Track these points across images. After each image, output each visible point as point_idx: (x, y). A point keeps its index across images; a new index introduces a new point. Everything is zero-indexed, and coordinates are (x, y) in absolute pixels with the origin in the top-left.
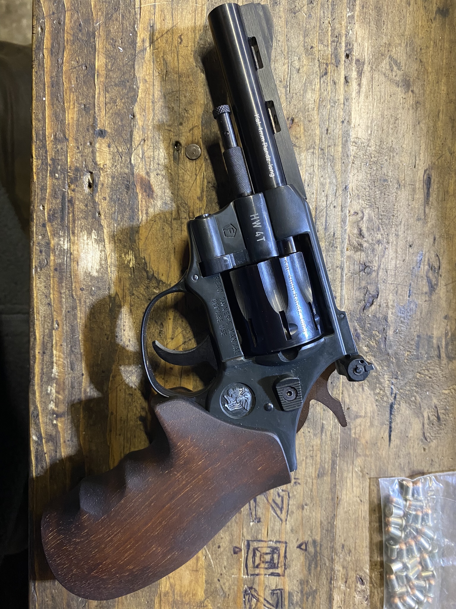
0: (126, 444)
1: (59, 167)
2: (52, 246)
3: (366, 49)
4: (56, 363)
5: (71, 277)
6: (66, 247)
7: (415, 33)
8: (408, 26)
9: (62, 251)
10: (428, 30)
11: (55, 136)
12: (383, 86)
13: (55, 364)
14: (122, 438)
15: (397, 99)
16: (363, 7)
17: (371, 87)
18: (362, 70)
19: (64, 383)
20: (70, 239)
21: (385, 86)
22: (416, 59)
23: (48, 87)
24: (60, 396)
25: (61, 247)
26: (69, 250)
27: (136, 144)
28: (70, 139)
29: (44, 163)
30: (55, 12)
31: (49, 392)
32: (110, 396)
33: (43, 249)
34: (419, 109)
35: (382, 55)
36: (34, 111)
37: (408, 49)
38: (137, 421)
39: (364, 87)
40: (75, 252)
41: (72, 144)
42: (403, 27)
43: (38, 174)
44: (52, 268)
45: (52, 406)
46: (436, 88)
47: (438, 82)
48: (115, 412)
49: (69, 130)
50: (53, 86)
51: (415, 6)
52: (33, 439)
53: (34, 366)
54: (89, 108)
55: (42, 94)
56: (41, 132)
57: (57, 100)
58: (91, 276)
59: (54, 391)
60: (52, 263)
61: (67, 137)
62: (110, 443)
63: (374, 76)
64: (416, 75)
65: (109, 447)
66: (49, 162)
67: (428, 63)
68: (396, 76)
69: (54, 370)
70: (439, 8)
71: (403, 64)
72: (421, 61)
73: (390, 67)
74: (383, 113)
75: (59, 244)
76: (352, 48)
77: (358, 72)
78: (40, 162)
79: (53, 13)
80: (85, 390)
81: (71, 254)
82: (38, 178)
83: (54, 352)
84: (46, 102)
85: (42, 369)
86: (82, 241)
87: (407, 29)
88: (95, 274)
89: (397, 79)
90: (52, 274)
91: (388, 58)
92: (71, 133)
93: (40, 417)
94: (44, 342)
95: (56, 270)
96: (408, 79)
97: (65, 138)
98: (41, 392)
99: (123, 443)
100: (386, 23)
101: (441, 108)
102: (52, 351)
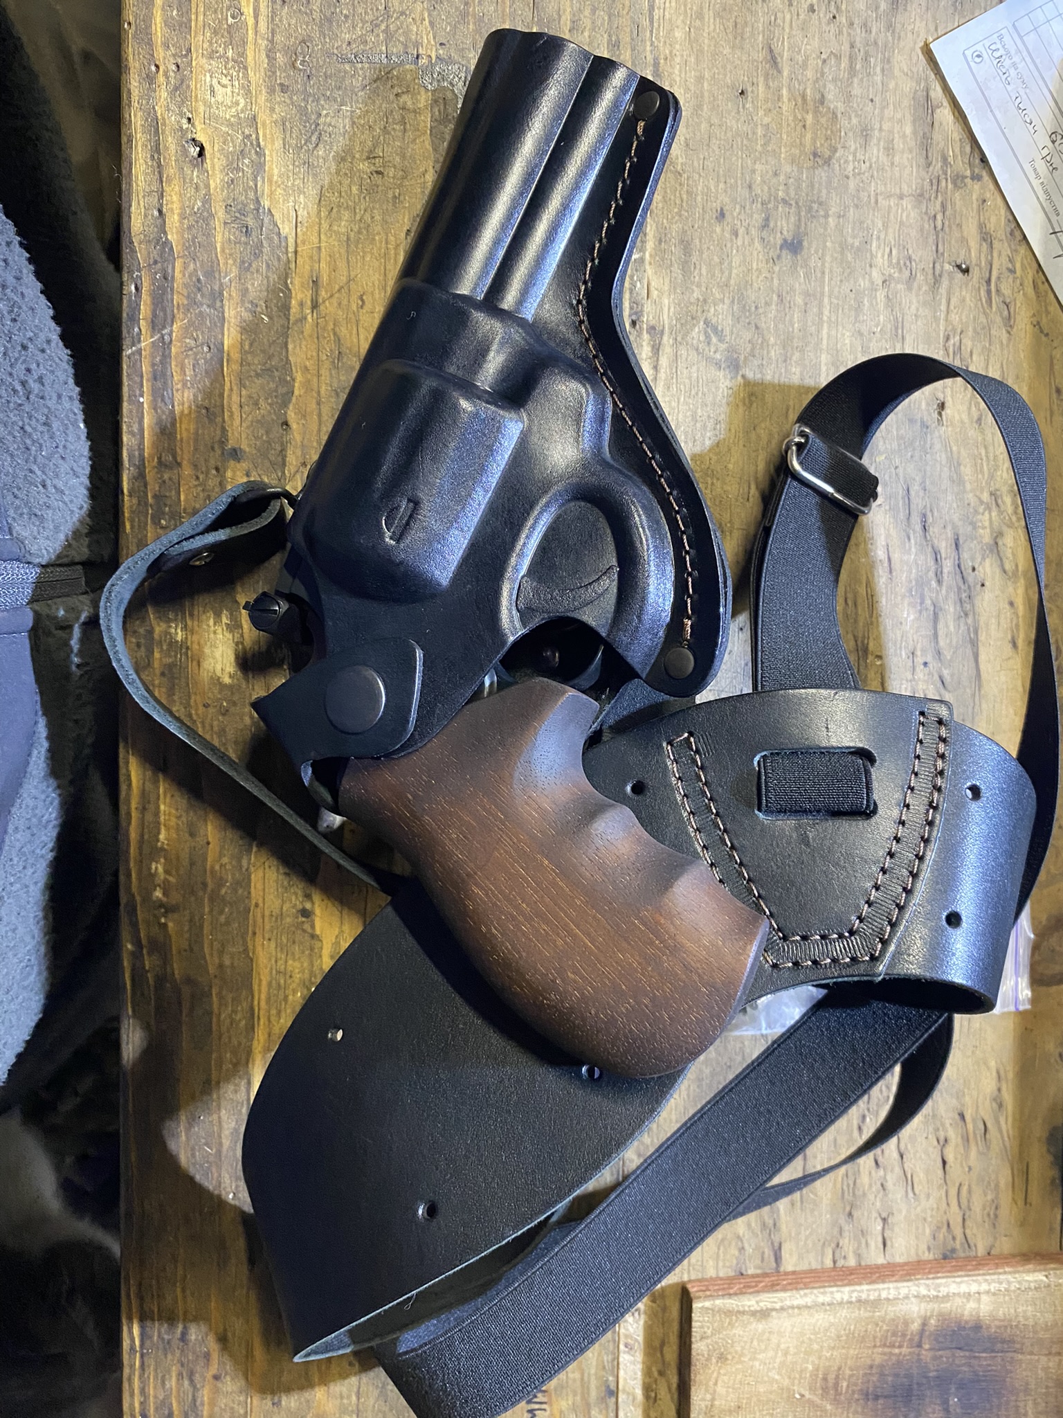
0: (279, 954)
1: (167, 509)
2: (156, 636)
3: (666, 309)
4: (165, 825)
5: (188, 685)
6: (179, 638)
7: (747, 282)
8: (734, 271)
9: (172, 644)
10: (768, 275)
11: (160, 458)
12: (694, 368)
13: (162, 827)
14: (273, 944)
15: (717, 388)
16: (660, 241)
17: (674, 370)
18: (660, 344)
19: (178, 858)
20: (186, 626)
21: (698, 368)
22: (749, 323)
23: (148, 380)
24: (171, 879)
25: (171, 638)
26: (184, 642)
27: (292, 471)
28: (185, 462)
29: (143, 501)
30: (159, 260)
31: (153, 871)
32: (253, 876)
33: (142, 641)
34: (755, 405)
35: (693, 318)
36: (125, 419)
37: (735, 308)
38: (297, 918)
39: (662, 371)
40: (195, 646)
41: (187, 471)
42: (727, 273)
43: (132, 521)
44: (158, 672)
45: (158, 894)
46: (783, 370)
47: (785, 361)
48: (261, 905)
49: (182, 450)
50: (155, 379)
51: (746, 237)
52: (127, 949)
53: (128, 831)
54: (214, 414)
55: (138, 393)
56: (137, 453)
57: (163, 400)
58: (220, 683)
59: (160, 869)
60: (156, 665)
61: (179, 460)
62: (254, 953)
63: (679, 353)
64: (748, 349)
65: (252, 960)
66: (150, 500)
67: (768, 328)
68: (715, 352)
69: (162, 837)
70: (785, 240)
71: (727, 331)
72: (757, 328)
73: (707, 337)
74: (696, 412)
75: (167, 633)
76: (642, 311)
77: (653, 347)
78: (135, 501)
79: (156, 262)
80: (212, 867)
81: (187, 648)
82: (132, 527)
83: (162, 807)
84: (145, 406)
85: (142, 835)
86: (205, 627)
87: (733, 275)
88: (227, 680)
89: (718, 356)
90: (157, 682)
91: (702, 323)
92: (185, 456)
93: (139, 912)
94: (144, 790)
95: (163, 674)
96: (735, 356)
97: (176, 461)
98: (140, 872)
99: (274, 953)
100: (698, 267)
101: (791, 403)
102: (158, 807)
